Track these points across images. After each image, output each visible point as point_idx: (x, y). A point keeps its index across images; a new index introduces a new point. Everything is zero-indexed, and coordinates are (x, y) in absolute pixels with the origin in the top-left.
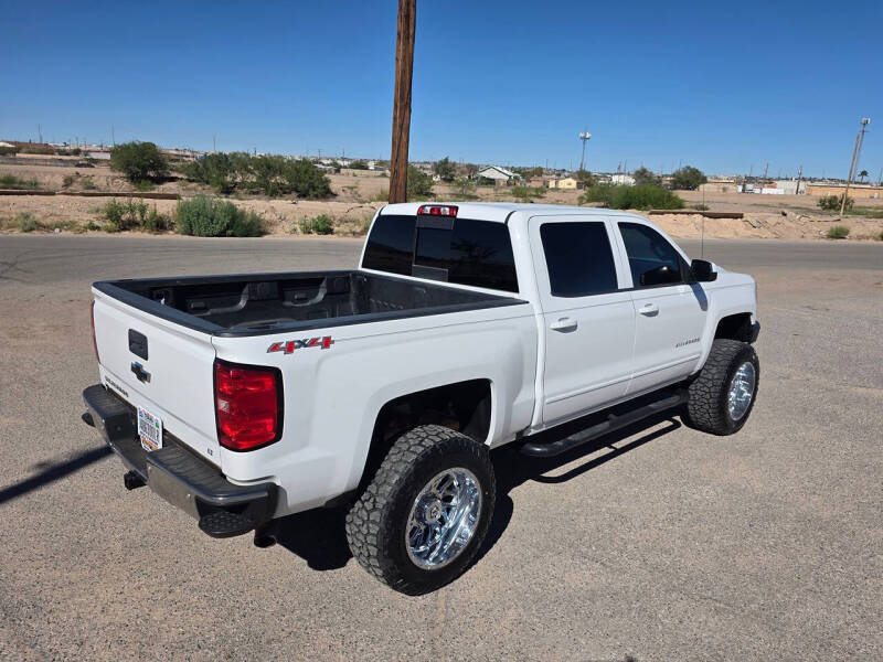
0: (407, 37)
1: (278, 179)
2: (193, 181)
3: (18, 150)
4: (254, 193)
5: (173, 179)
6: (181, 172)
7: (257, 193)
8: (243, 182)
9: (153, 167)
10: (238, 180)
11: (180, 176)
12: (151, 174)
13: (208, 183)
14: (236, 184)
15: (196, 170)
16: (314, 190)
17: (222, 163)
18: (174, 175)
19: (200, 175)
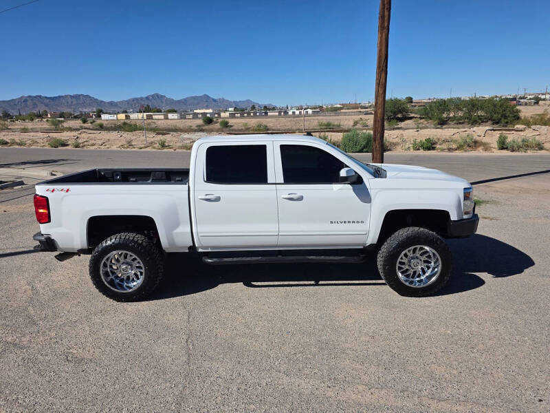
0: (384, 28)
1: (480, 113)
2: (423, 118)
3: (341, 109)
4: (460, 123)
5: (411, 118)
6: (416, 114)
7: (463, 123)
8: (454, 116)
9: (400, 112)
10: (451, 115)
11: (415, 116)
12: (399, 116)
13: (431, 119)
14: (450, 118)
15: (425, 111)
16: (505, 119)
17: (443, 105)
18: (412, 115)
19: (427, 114)
